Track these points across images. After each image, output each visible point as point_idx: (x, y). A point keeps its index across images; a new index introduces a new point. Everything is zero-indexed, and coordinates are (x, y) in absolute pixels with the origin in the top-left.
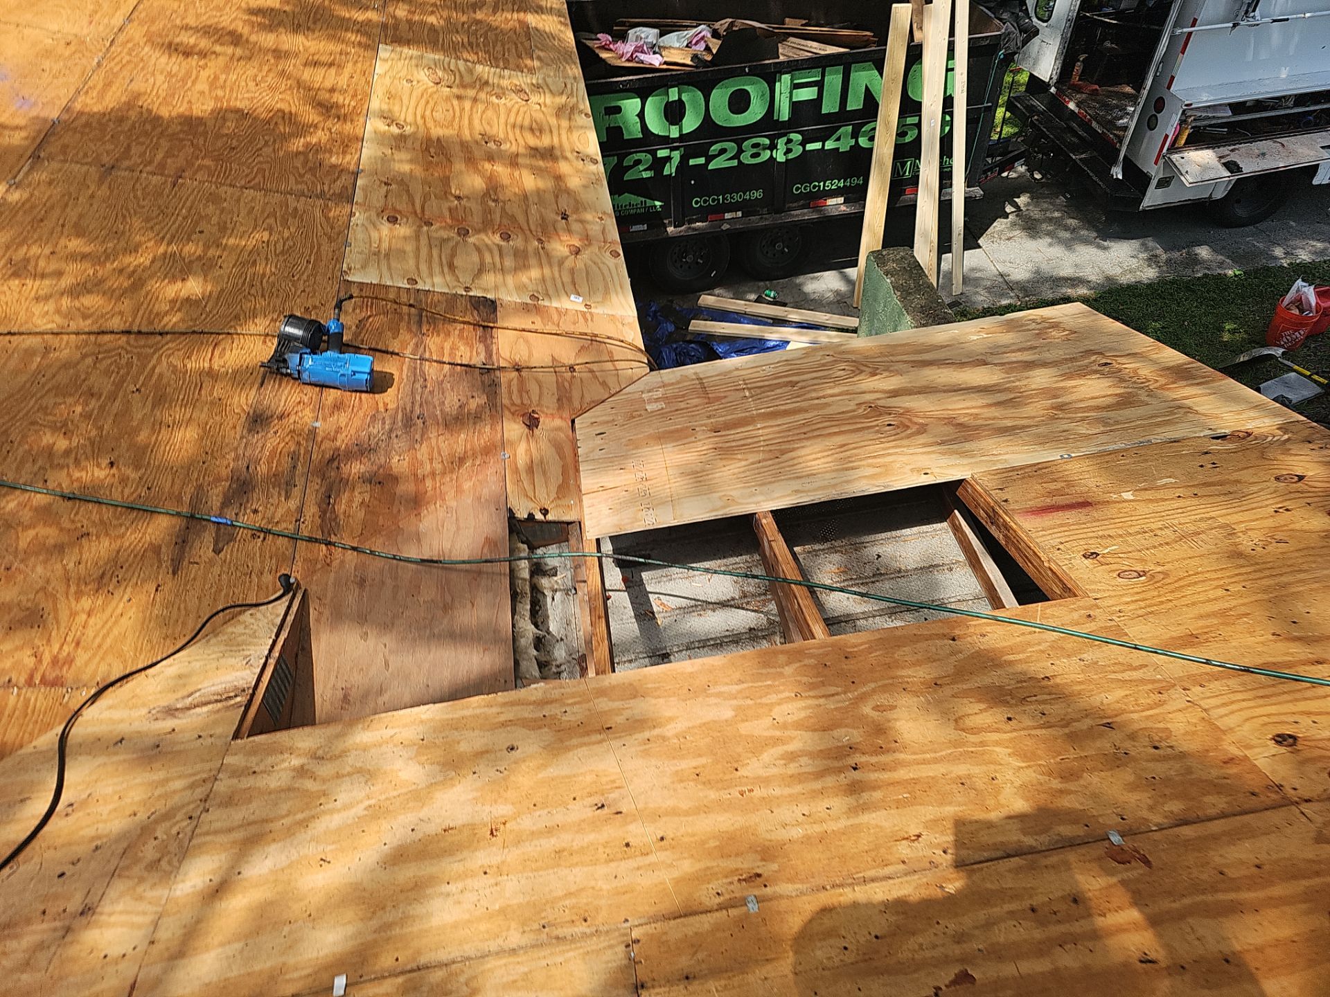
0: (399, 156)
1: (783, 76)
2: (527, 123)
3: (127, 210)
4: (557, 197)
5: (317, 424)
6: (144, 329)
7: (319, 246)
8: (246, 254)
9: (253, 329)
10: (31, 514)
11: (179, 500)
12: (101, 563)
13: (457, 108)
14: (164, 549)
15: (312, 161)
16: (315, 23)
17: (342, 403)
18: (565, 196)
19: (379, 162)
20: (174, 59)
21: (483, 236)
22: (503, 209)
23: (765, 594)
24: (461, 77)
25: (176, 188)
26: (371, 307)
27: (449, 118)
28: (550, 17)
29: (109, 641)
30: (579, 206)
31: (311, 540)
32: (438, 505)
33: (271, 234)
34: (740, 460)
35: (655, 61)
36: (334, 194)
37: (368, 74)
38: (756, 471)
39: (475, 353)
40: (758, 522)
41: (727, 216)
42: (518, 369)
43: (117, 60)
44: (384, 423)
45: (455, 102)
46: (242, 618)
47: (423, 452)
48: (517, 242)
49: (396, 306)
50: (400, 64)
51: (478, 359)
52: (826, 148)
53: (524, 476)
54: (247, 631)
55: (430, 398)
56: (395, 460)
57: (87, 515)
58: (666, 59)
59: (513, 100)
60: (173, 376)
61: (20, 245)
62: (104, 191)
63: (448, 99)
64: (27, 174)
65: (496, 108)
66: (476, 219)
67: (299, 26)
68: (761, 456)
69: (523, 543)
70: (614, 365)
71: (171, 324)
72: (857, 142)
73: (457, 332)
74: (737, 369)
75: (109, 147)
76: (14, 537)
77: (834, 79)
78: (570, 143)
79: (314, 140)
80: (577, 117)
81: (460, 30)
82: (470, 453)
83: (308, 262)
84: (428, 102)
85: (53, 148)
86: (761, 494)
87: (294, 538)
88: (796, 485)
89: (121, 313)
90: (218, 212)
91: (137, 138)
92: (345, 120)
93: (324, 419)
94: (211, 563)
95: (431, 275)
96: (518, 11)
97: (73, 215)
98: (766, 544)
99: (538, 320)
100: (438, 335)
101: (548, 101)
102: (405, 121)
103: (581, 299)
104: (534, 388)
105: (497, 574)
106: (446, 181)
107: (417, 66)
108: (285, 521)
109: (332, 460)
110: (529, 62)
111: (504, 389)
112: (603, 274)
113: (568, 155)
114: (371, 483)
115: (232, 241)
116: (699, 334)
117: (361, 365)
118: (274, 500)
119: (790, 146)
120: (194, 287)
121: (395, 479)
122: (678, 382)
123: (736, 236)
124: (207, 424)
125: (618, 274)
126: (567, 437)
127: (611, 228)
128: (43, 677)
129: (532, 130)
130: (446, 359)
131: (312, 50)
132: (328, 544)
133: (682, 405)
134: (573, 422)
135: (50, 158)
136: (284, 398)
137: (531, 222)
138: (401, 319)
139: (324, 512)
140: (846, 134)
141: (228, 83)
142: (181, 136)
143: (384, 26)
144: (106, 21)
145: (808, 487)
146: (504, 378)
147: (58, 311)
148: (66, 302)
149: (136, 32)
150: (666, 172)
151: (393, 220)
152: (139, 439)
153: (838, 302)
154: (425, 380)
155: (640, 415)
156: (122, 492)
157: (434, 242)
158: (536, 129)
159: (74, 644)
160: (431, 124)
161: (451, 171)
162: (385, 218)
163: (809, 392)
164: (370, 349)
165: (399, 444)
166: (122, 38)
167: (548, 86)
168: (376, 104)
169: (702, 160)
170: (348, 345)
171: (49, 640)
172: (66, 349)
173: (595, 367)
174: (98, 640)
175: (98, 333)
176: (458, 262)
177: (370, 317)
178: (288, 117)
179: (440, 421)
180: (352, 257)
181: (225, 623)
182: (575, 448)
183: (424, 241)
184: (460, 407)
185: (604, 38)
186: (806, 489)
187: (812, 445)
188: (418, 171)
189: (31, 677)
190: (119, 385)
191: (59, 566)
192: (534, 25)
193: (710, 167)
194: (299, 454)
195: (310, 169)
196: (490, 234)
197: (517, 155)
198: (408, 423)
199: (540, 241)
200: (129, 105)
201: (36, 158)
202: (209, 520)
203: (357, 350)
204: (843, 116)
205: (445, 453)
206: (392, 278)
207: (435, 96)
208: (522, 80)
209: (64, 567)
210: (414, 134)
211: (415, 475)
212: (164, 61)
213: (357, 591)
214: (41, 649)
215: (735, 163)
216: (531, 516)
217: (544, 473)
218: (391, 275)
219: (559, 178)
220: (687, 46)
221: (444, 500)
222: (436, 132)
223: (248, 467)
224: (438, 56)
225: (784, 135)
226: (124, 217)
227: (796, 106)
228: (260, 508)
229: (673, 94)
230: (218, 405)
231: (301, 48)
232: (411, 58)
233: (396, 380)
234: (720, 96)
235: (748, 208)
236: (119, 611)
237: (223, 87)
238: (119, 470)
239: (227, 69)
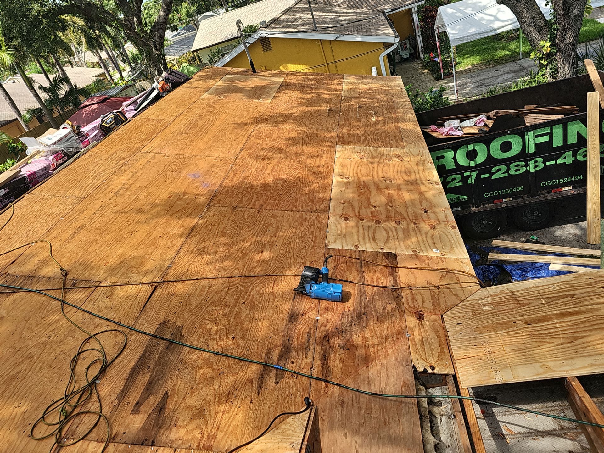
0: (347, 191)
1: (529, 133)
2: (403, 169)
3: (241, 224)
4: (421, 202)
5: (318, 318)
6: (247, 275)
7: (316, 233)
8: (286, 239)
9: (290, 273)
10: (202, 362)
11: (260, 355)
12: (228, 387)
13: (371, 168)
14: (254, 382)
15: (312, 198)
16: (311, 141)
17: (328, 307)
18: (424, 201)
19: (339, 194)
20: (258, 162)
21: (387, 223)
22: (396, 210)
23: (576, 429)
24: (372, 154)
25: (259, 213)
26: (339, 260)
27: (368, 172)
28: (409, 123)
29: (231, 428)
30: (432, 205)
31: (318, 379)
32: (377, 362)
33: (296, 230)
34: (549, 343)
35: (460, 134)
36: (321, 210)
37: (333, 158)
38: (561, 350)
39: (388, 281)
40: (569, 384)
41: (504, 200)
42: (410, 288)
43: (238, 165)
44: (348, 318)
45: (370, 165)
46: (288, 420)
47: (367, 333)
48: (404, 225)
49: (350, 259)
50: (346, 152)
51: (390, 284)
52: (558, 163)
53: (419, 347)
54: (291, 428)
55: (369, 304)
56: (354, 337)
57: (224, 362)
58: (465, 132)
59: (396, 160)
60: (258, 296)
61: (202, 241)
62: (233, 217)
63: (366, 164)
64: (206, 212)
65: (389, 166)
66: (383, 216)
67: (305, 142)
68: (562, 341)
69: (422, 385)
70: (460, 285)
71: (257, 272)
72: (576, 159)
73: (379, 271)
74: (533, 287)
75: (235, 199)
76: (195, 372)
77: (558, 131)
78: (424, 176)
79: (312, 188)
80: (426, 165)
81: (370, 134)
82: (390, 333)
83: (312, 241)
84: (358, 167)
85: (215, 202)
86: (568, 365)
87: (310, 378)
88: (589, 360)
89: (238, 268)
90: (275, 222)
91: (245, 194)
92: (324, 178)
93: (321, 316)
94: (274, 389)
95: (365, 243)
96: (394, 123)
97: (221, 227)
98: (577, 398)
99: (418, 262)
100: (370, 272)
101: (412, 159)
102: (349, 176)
103: (438, 251)
104: (419, 297)
105: (411, 403)
106: (368, 200)
107: (353, 152)
108: (306, 368)
109: (325, 337)
110: (401, 143)
111: (404, 298)
112: (448, 238)
113: (424, 182)
114: (344, 349)
115: (281, 234)
116: (494, 261)
117: (336, 289)
118: (300, 357)
119: (537, 164)
120: (266, 255)
121: (355, 347)
122: (499, 294)
123: (510, 210)
124: (272, 318)
125: (456, 237)
126: (440, 325)
127: (450, 215)
128: (204, 445)
129: (405, 173)
130: (375, 284)
131: (310, 151)
132: (326, 381)
133: (504, 308)
134: (442, 316)
135: (214, 206)
136: (303, 305)
137: (409, 215)
138: (353, 265)
139: (323, 364)
140: (569, 156)
141: (278, 169)
142: (261, 192)
143: (338, 138)
144: (234, 151)
145: (598, 362)
146: (404, 293)
147: (215, 269)
148: (218, 264)
149: (245, 153)
150: (469, 182)
151: (346, 219)
152: (244, 326)
153: (577, 241)
154: (366, 295)
155: (480, 313)
156: (237, 351)
157: (365, 228)
158: (408, 172)
159: (216, 429)
160: (360, 176)
161: (370, 195)
162: (343, 219)
163: (584, 300)
164: (340, 280)
165: (356, 329)
166: (240, 156)
167: (411, 153)
168: (336, 170)
169: (488, 175)
170: (330, 279)
171: (207, 426)
172: (218, 285)
173: (450, 286)
174: (226, 428)
175: (229, 277)
176: (377, 236)
177: (339, 264)
178: (301, 180)
179: (375, 316)
180: (330, 238)
181: (280, 423)
182: (446, 332)
183: (361, 228)
184: (384, 309)
185: (433, 127)
186: (597, 363)
187: (594, 335)
188: (356, 196)
189: (199, 445)
190: (237, 301)
191: (211, 388)
192: (402, 127)
193: (493, 177)
194: (311, 333)
195: (311, 200)
196: (390, 221)
197: (400, 185)
198: (359, 318)
199: (415, 223)
200: (242, 182)
201: (209, 206)
202: (273, 367)
203: (334, 281)
204: (566, 147)
205: (378, 333)
206: (347, 246)
207: (361, 164)
208: (398, 151)
209: (214, 388)
210: (353, 180)
211: (365, 345)
212: (255, 164)
213: (340, 408)
214: (203, 430)
215: (506, 175)
216: (425, 370)
217: (430, 345)
218: (347, 244)
219: (421, 193)
220: (475, 125)
221: (379, 359)
222: (363, 179)
223: (289, 340)
224: (362, 147)
225: (533, 159)
226: (240, 227)
227: (538, 146)
228: (295, 361)
229: (471, 147)
230: (277, 309)
231: (306, 151)
232: (350, 149)
233: (353, 295)
234: (495, 146)
235: (516, 196)
236: (235, 412)
237: (277, 171)
238: (236, 341)
239: (278, 163)
